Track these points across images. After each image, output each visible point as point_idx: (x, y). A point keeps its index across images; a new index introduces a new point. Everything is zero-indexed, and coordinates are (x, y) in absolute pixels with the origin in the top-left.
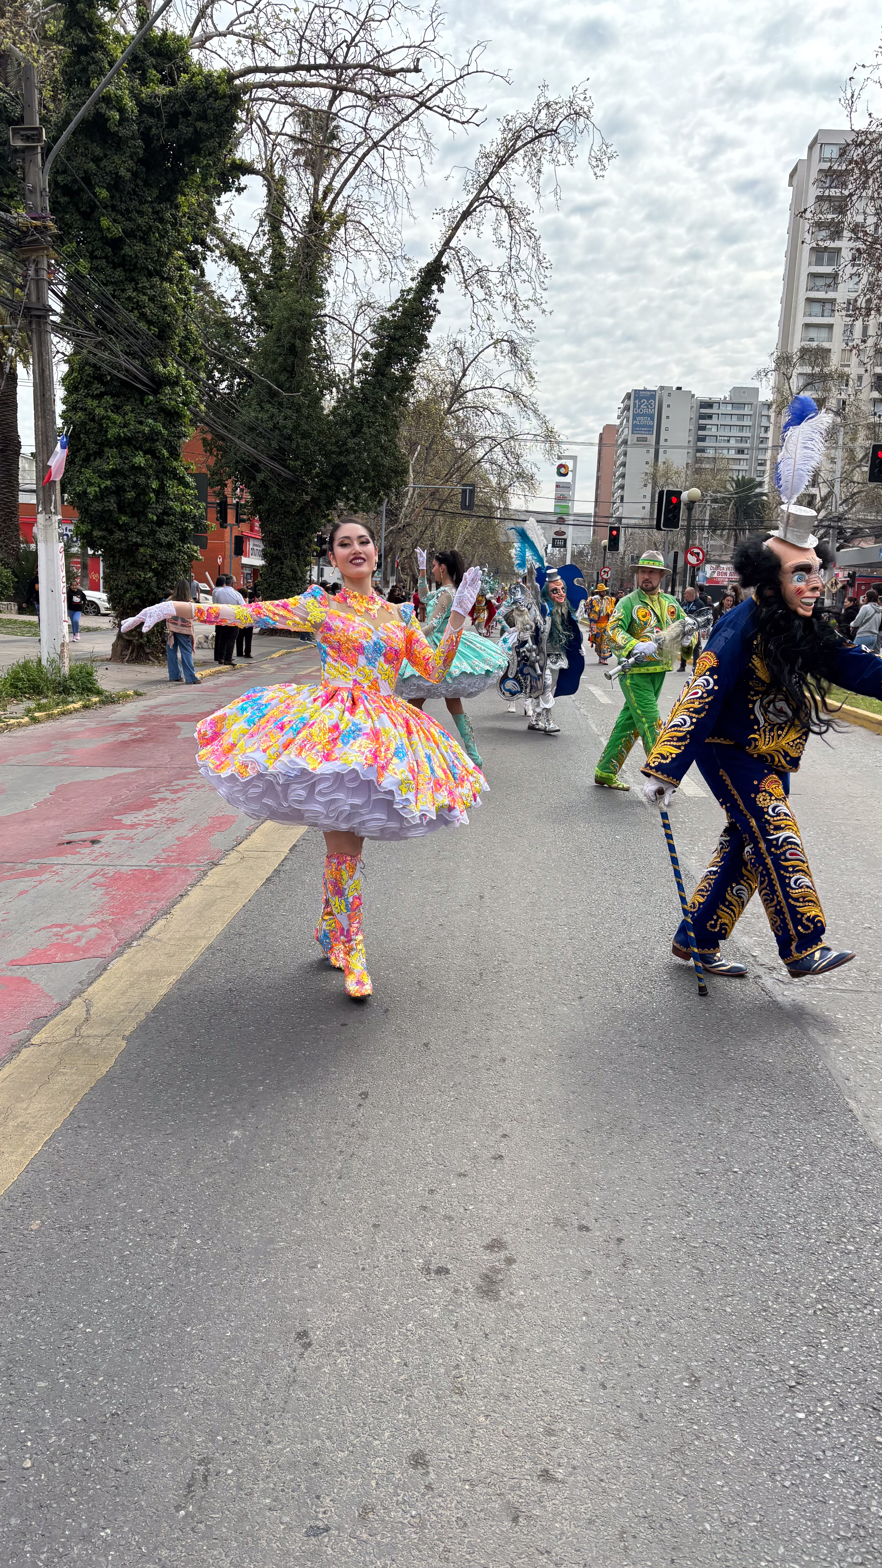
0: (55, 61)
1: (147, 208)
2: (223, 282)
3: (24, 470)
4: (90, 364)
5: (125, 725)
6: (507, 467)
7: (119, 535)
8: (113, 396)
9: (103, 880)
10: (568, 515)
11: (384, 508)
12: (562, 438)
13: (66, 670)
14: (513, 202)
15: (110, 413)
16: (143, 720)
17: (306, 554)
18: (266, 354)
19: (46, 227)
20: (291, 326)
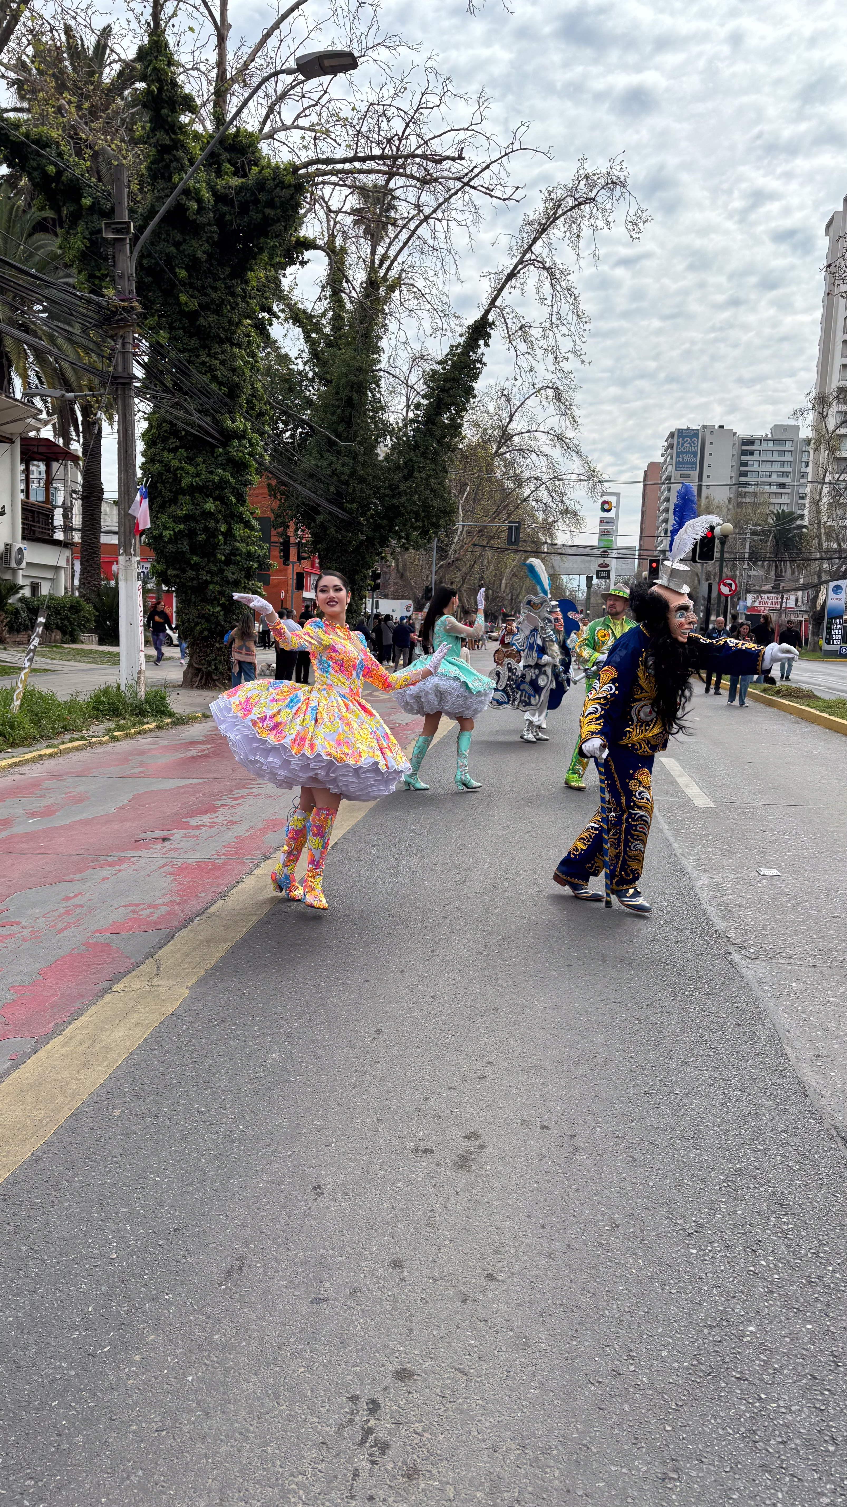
0: (141, 157)
1: (219, 284)
3: (106, 514)
4: (167, 422)
5: (193, 743)
6: (552, 504)
7: (191, 573)
8: (187, 449)
9: (172, 869)
10: (612, 548)
11: (433, 546)
12: (605, 477)
13: (142, 695)
14: (555, 264)
15: (184, 465)
16: (209, 739)
17: (362, 588)
18: (325, 406)
19: (132, 307)
20: (349, 381)
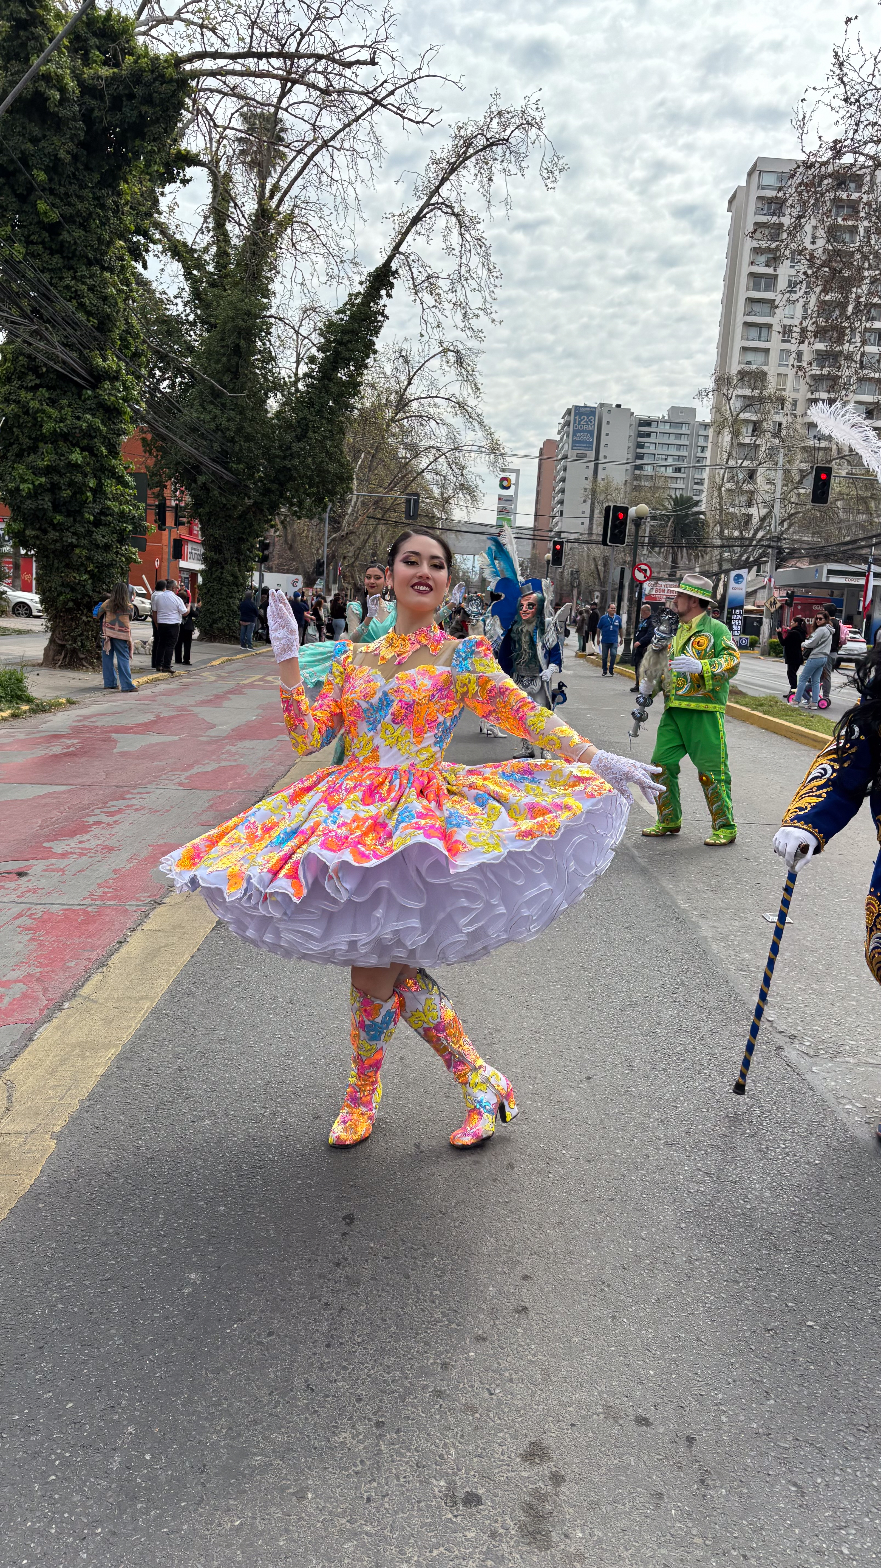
1: (86, 193)
2: (165, 277)
4: (24, 355)
5: (56, 737)
6: (451, 477)
7: (53, 535)
8: (49, 388)
9: (29, 922)
11: (326, 516)
12: (506, 451)
14: (463, 210)
15: (45, 407)
16: (76, 731)
17: (248, 559)
18: (209, 353)
20: (236, 326)
